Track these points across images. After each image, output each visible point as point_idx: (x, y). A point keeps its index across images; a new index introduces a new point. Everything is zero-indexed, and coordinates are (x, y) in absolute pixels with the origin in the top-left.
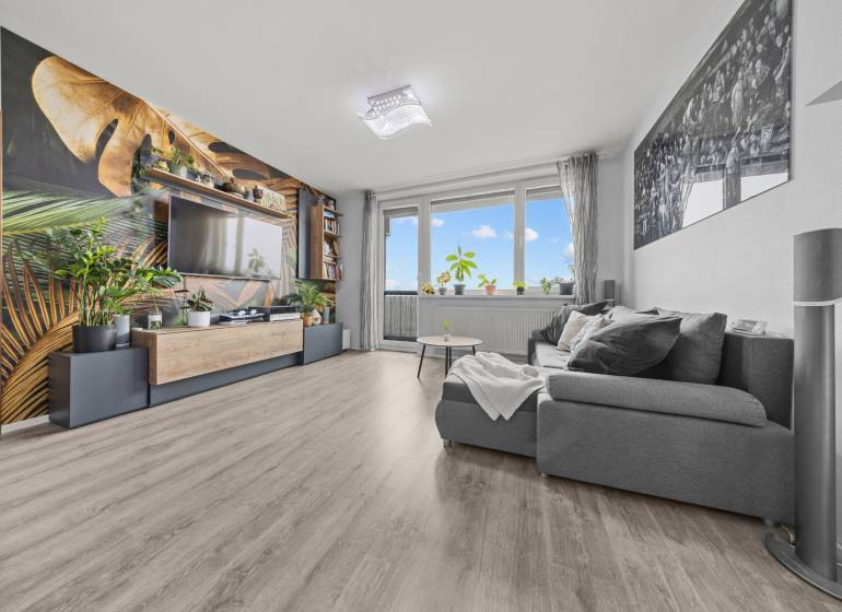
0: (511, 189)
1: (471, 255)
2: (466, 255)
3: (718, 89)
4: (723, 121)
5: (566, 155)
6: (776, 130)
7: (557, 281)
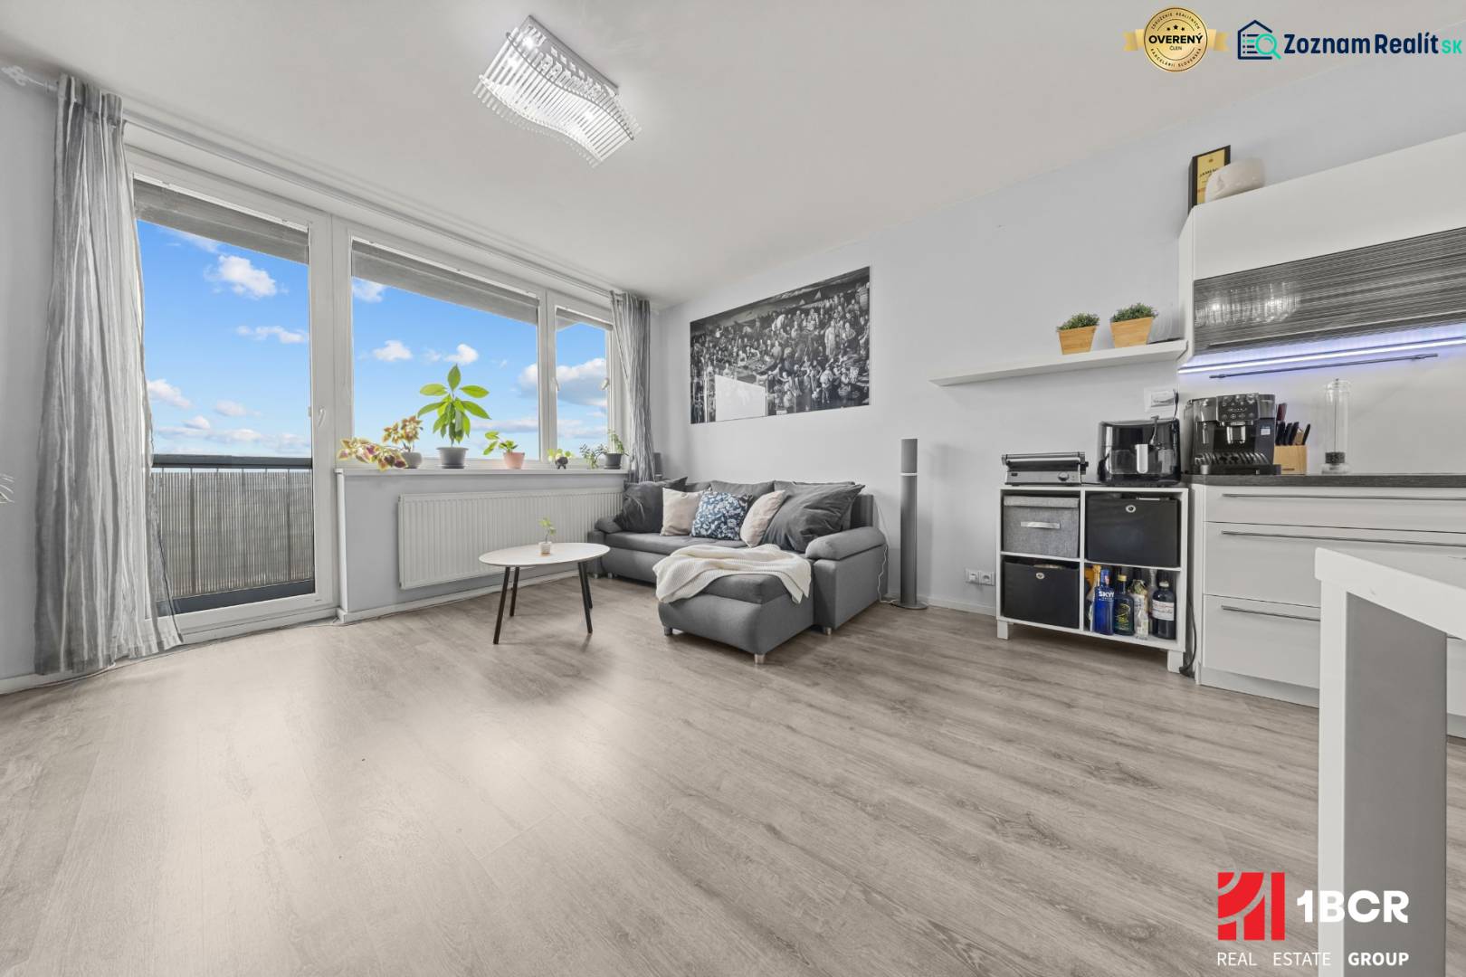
0: (533, 296)
1: (478, 391)
2: (466, 389)
3: (813, 322)
4: (817, 348)
5: (620, 288)
6: (860, 374)
7: (601, 450)
